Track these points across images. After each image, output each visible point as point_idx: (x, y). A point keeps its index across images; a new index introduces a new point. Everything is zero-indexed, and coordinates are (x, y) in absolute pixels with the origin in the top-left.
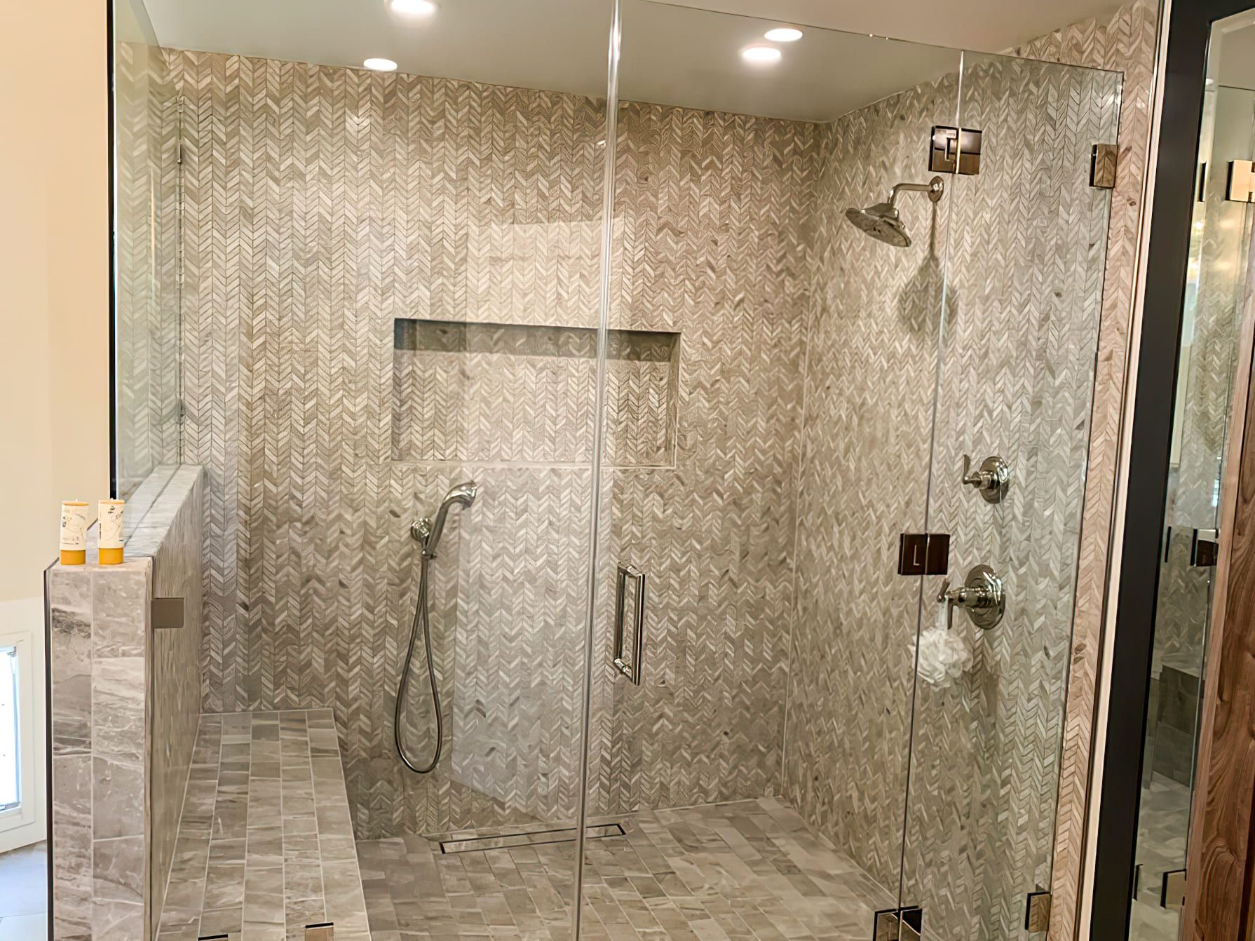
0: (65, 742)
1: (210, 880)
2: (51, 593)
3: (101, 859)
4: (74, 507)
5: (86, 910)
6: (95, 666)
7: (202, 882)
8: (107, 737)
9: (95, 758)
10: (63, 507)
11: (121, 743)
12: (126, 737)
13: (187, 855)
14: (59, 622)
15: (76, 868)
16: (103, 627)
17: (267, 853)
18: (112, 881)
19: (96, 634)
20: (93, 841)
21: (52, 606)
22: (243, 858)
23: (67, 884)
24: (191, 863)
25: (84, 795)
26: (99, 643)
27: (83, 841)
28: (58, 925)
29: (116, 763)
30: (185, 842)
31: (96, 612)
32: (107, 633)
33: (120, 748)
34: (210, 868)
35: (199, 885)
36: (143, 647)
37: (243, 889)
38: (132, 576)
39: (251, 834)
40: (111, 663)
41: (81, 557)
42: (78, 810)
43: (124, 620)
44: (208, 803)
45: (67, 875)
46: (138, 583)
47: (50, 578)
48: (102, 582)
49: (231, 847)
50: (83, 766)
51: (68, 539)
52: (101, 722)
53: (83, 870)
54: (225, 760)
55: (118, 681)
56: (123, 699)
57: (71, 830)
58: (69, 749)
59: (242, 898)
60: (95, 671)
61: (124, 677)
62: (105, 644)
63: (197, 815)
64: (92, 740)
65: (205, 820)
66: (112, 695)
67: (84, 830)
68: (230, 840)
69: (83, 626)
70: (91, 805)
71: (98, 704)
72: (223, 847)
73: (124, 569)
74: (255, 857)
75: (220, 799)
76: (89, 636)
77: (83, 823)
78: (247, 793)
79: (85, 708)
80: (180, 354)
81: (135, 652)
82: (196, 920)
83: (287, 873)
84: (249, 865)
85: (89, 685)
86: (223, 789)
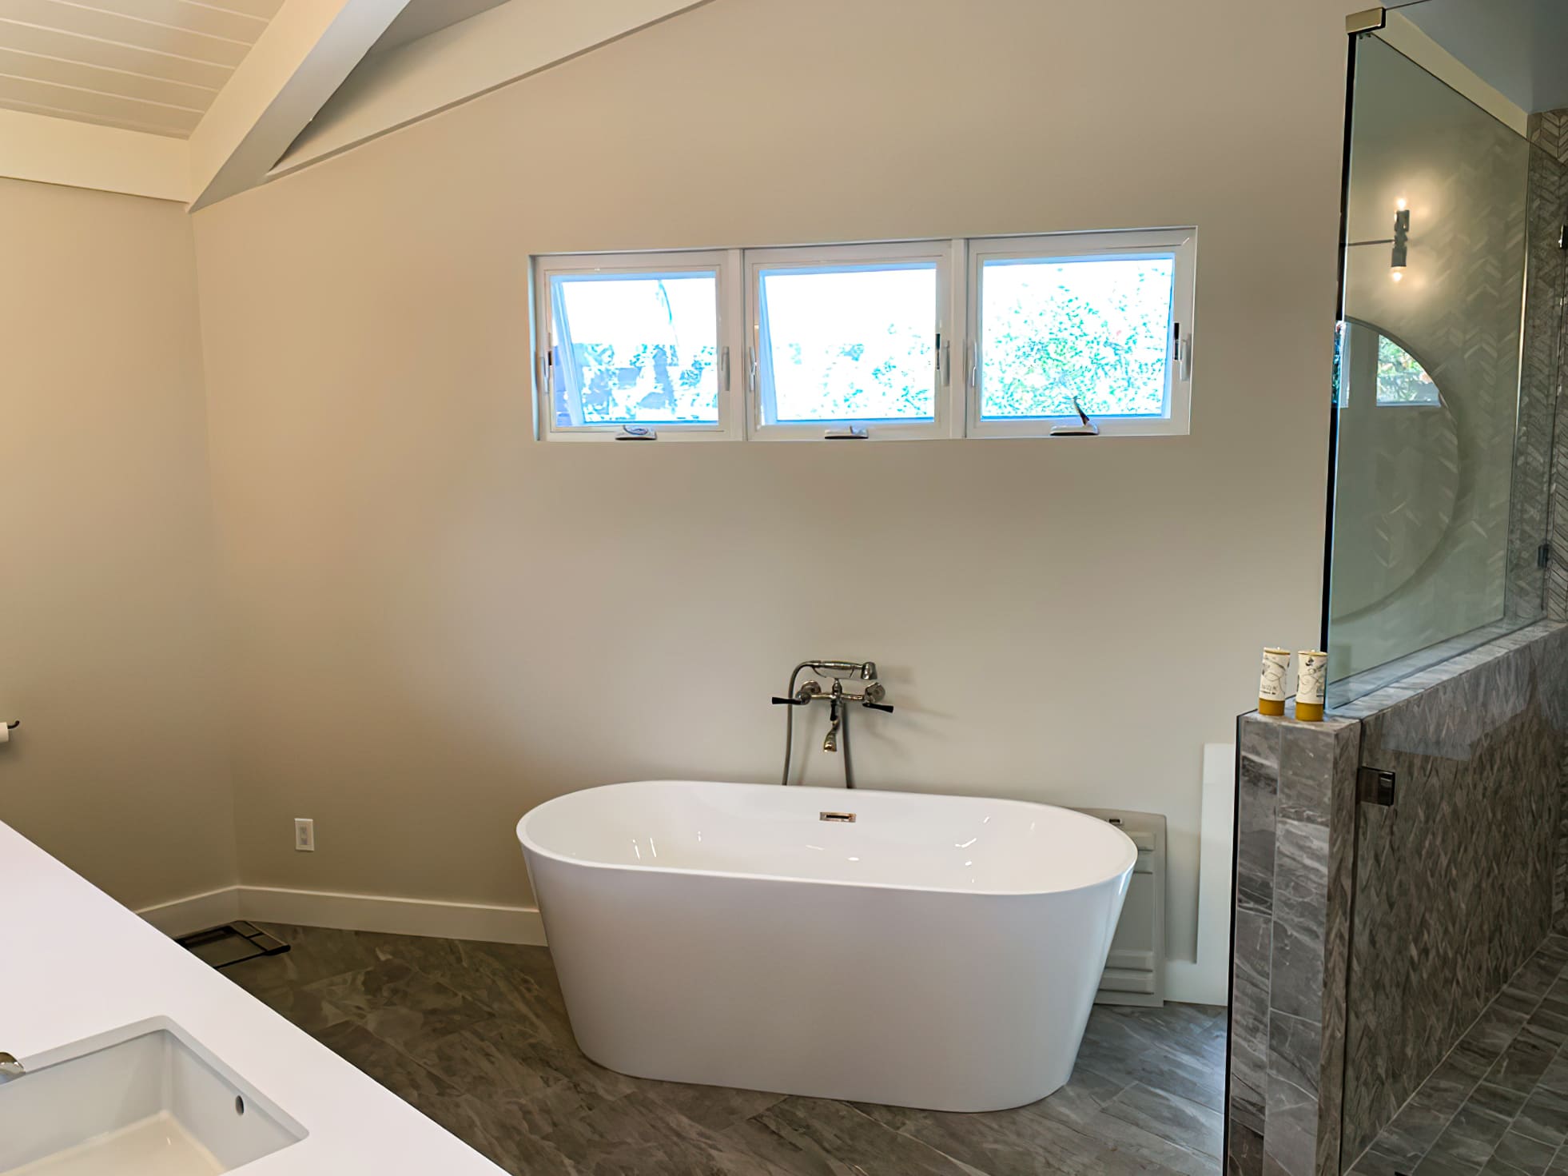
0: (1250, 897)
1: (1456, 1123)
2: (1242, 740)
3: (1277, 1032)
4: (1274, 655)
5: (1259, 1079)
6: (1280, 826)
7: (1445, 1120)
8: (1287, 904)
9: (1275, 922)
10: (1265, 654)
11: (1302, 916)
12: (1306, 909)
13: (1443, 1084)
14: (1248, 771)
15: (1254, 1031)
16: (1289, 785)
17: (1545, 1124)
18: (1285, 1058)
19: (1282, 792)
20: (1270, 1009)
21: (1243, 753)
22: (1510, 1115)
23: (1245, 1044)
24: (1445, 1095)
25: (1264, 958)
26: (1284, 801)
27: (1260, 1005)
28: (1233, 1080)
29: (1295, 934)
30: (1451, 1068)
31: (1283, 766)
32: (1293, 793)
33: (1301, 920)
34: (1464, 1109)
35: (1442, 1121)
36: (1329, 817)
37: (1491, 1150)
38: (1321, 737)
39: (1538, 1093)
40: (1294, 826)
41: (1278, 708)
42: (1256, 970)
43: (1310, 782)
44: (1502, 1038)
45: (1243, 1033)
46: (1327, 745)
47: (1242, 723)
48: (1290, 737)
49: (1505, 1098)
50: (1264, 926)
51: (1266, 687)
52: (1283, 887)
53: (1259, 1035)
54: (1551, 997)
55: (1301, 848)
56: (1305, 867)
57: (1250, 989)
58: (1251, 905)
59: (1484, 1159)
60: (1280, 830)
61: (1308, 844)
62: (1291, 803)
63: (1482, 1045)
64: (1274, 902)
65: (1489, 1055)
66: (1294, 859)
67: (1264, 995)
68: (1507, 1089)
69: (1270, 780)
70: (1269, 969)
71: (1281, 866)
72: (1493, 1094)
73: (1313, 728)
74: (1528, 1120)
75: (1520, 1038)
76: (1274, 792)
77: (1261, 985)
78: (1558, 1045)
79: (1269, 867)
80: (1550, 484)
81: (1320, 820)
82: (1416, 1157)
83: (1559, 1158)
84: (1515, 1127)
85: (1274, 844)
86: (1533, 1029)
